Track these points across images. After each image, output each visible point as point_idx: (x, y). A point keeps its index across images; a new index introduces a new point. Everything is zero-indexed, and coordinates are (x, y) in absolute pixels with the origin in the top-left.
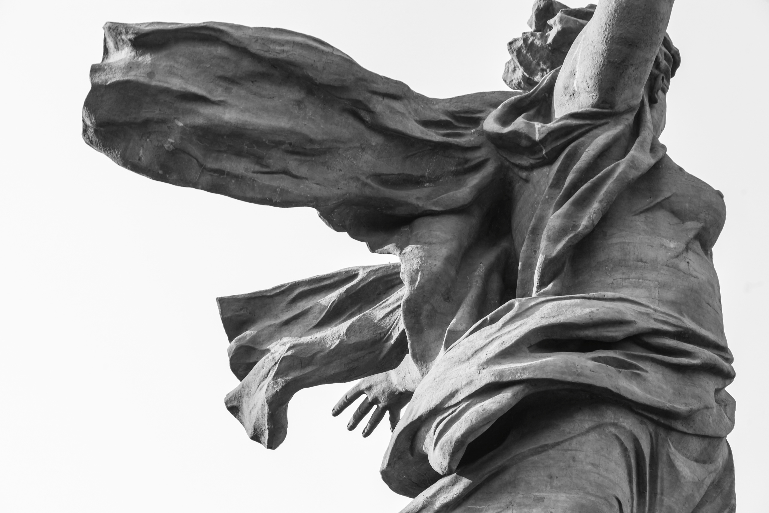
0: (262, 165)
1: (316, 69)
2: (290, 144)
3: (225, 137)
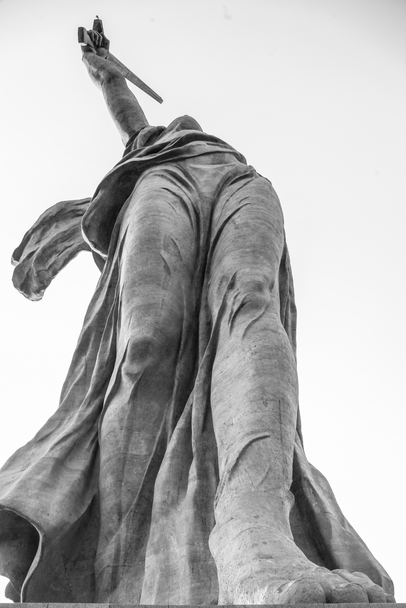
0: (58, 252)
1: (51, 212)
2: (60, 238)
3: (43, 255)
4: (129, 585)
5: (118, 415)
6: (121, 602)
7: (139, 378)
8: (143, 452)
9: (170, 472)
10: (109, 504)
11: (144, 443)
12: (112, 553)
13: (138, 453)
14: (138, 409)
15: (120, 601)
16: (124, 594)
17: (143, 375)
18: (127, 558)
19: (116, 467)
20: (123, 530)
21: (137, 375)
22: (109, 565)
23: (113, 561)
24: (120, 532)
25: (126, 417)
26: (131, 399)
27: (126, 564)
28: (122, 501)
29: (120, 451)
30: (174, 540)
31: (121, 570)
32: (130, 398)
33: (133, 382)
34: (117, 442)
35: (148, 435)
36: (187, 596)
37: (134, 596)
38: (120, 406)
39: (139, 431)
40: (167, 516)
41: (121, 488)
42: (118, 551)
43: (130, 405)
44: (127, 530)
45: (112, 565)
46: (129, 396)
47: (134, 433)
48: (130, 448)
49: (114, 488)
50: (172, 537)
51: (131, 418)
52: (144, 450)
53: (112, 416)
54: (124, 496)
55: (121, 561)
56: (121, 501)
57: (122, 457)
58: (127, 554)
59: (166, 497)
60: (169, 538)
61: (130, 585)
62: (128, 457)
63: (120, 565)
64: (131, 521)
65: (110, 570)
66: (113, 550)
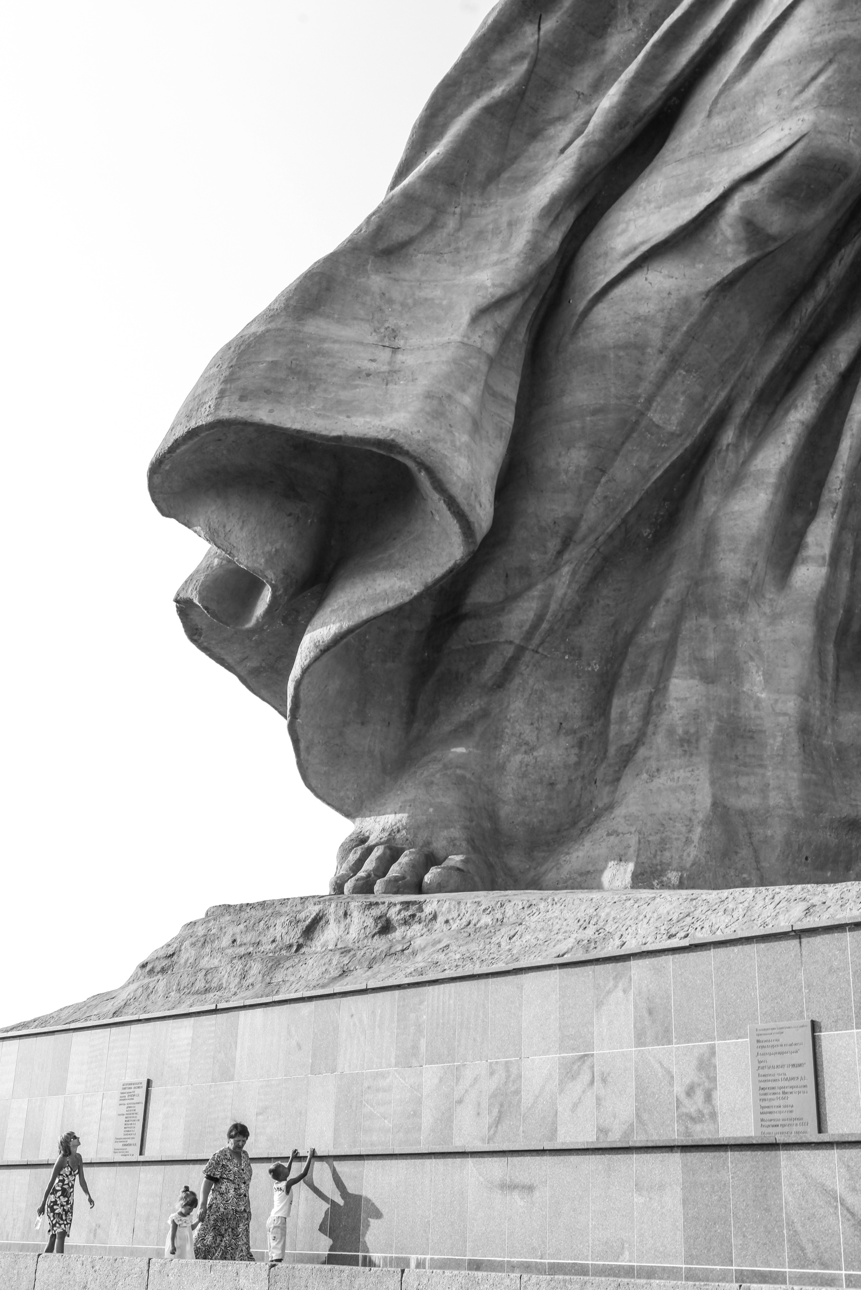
4: (536, 694)
5: (669, 313)
6: (511, 720)
7: (771, 248)
8: (670, 424)
9: (767, 519)
10: (552, 510)
11: (683, 404)
12: (527, 620)
13: (661, 423)
14: (716, 319)
15: (511, 717)
16: (522, 706)
17: (783, 245)
18: (548, 639)
19: (608, 437)
20: (563, 579)
21: (772, 238)
22: (512, 639)
23: (522, 636)
24: (557, 582)
25: (685, 328)
26: (717, 288)
27: (540, 650)
28: (584, 517)
29: (635, 403)
30: (757, 672)
31: (527, 657)
32: (718, 284)
33: (749, 251)
34: (639, 378)
35: (697, 389)
36: (794, 791)
37: (542, 718)
38: (683, 293)
39: (687, 371)
40: (743, 614)
41: (596, 487)
42: (540, 618)
43: (707, 302)
44: (569, 582)
45: (517, 641)
46: (718, 279)
47: (677, 372)
48: (654, 404)
49: (581, 481)
50: (751, 664)
51: (692, 335)
52: (676, 422)
53: (652, 306)
54: (593, 507)
55: (536, 640)
56: (582, 515)
57: (634, 419)
58: (551, 631)
59: (750, 573)
60: (745, 662)
61: (538, 693)
62: (644, 423)
63: (530, 647)
64: (583, 566)
65: (509, 651)
66: (531, 615)
